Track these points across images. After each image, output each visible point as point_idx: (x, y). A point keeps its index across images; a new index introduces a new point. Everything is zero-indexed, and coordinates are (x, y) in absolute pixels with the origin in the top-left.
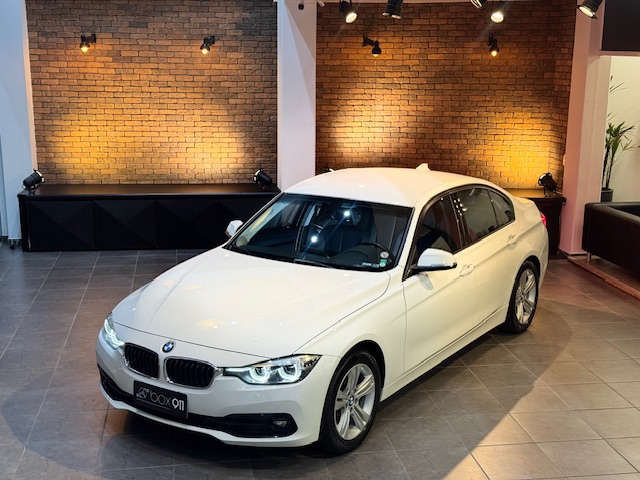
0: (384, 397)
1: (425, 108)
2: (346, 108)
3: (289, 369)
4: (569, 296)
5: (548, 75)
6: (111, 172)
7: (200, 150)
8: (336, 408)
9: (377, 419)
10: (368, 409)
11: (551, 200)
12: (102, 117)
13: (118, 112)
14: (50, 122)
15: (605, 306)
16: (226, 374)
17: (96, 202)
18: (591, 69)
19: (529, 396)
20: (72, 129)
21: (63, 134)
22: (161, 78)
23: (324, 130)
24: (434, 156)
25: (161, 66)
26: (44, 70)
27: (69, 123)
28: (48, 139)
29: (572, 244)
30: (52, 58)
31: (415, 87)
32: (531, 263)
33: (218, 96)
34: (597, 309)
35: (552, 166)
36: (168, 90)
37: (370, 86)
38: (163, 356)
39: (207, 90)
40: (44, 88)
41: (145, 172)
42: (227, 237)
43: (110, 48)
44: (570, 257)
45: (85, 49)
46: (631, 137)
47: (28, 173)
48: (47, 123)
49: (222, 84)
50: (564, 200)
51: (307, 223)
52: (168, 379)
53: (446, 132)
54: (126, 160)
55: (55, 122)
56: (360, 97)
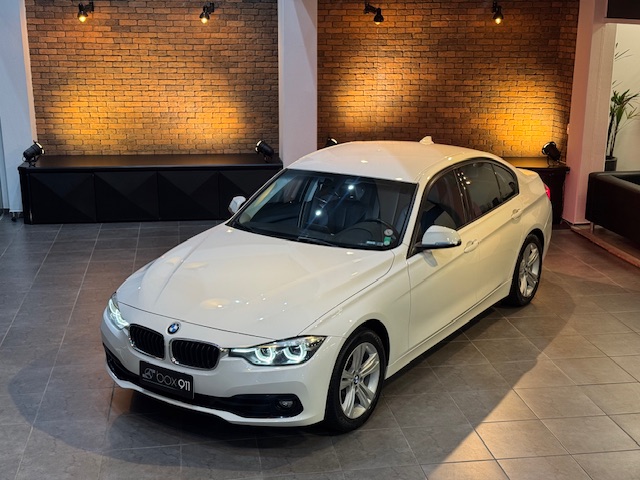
0: (389, 374)
1: (428, 77)
2: (348, 77)
3: (294, 350)
4: (571, 267)
5: (552, 42)
6: (111, 142)
7: (201, 121)
8: (341, 388)
9: (381, 396)
10: (372, 388)
11: (554, 168)
12: (101, 88)
13: (117, 82)
14: (49, 93)
15: (608, 277)
16: (232, 354)
17: (97, 173)
18: (596, 37)
19: (533, 371)
20: (71, 99)
21: (62, 104)
22: (160, 47)
23: (325, 99)
24: (437, 126)
25: (160, 35)
26: (41, 40)
27: (68, 93)
28: (47, 110)
29: (576, 214)
30: (49, 28)
31: (418, 54)
32: (536, 237)
33: (218, 65)
34: (600, 280)
35: (556, 135)
36: (168, 59)
37: (372, 54)
38: (168, 337)
39: (206, 59)
40: (42, 58)
41: (146, 142)
42: (230, 214)
43: (108, 17)
44: (573, 227)
45: (83, 19)
46: (635, 105)
47: (28, 145)
48: (45, 93)
49: (222, 53)
50: (568, 169)
51: (310, 198)
52: (174, 360)
53: (449, 100)
54: (126, 131)
55: (54, 93)
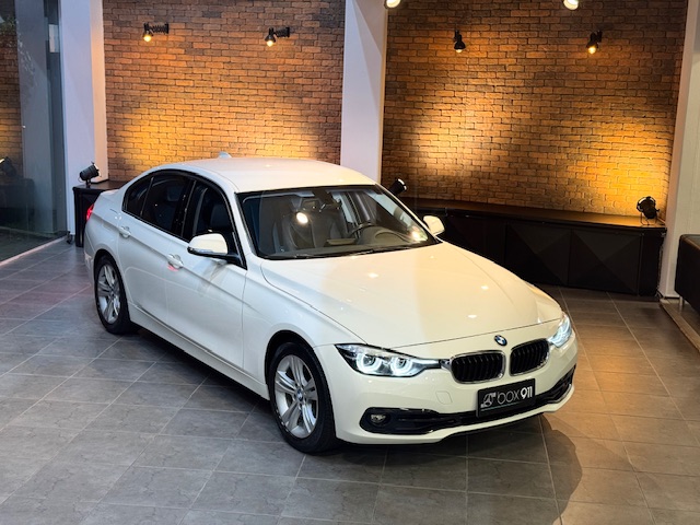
1: (521, 115)
2: (431, 112)
5: (665, 79)
7: (270, 153)
12: (172, 112)
13: (187, 108)
14: (121, 116)
20: (142, 123)
21: (133, 128)
22: (232, 73)
24: (529, 172)
25: (233, 59)
26: (117, 61)
27: (139, 117)
28: (119, 133)
30: (125, 49)
31: (511, 90)
33: (291, 94)
36: (240, 85)
37: (461, 88)
39: (279, 87)
40: (116, 79)
43: (183, 39)
44: (663, 301)
45: (148, 38)
47: (85, 167)
48: (118, 116)
49: (296, 81)
50: (666, 231)
53: (543, 143)
55: (127, 116)
56: (448, 100)
